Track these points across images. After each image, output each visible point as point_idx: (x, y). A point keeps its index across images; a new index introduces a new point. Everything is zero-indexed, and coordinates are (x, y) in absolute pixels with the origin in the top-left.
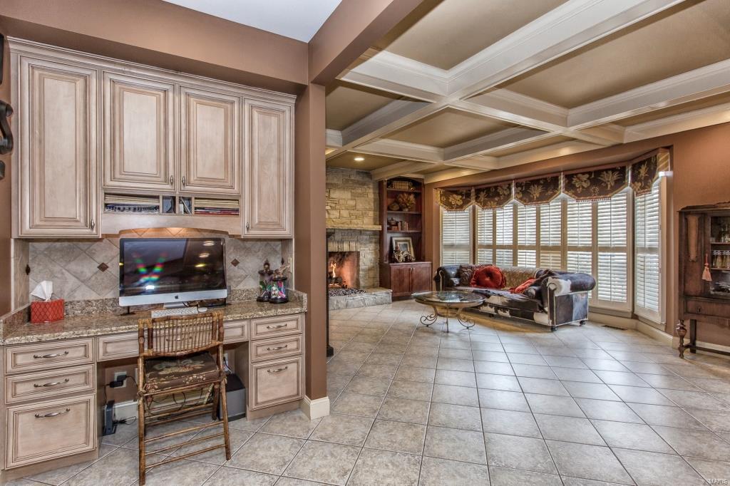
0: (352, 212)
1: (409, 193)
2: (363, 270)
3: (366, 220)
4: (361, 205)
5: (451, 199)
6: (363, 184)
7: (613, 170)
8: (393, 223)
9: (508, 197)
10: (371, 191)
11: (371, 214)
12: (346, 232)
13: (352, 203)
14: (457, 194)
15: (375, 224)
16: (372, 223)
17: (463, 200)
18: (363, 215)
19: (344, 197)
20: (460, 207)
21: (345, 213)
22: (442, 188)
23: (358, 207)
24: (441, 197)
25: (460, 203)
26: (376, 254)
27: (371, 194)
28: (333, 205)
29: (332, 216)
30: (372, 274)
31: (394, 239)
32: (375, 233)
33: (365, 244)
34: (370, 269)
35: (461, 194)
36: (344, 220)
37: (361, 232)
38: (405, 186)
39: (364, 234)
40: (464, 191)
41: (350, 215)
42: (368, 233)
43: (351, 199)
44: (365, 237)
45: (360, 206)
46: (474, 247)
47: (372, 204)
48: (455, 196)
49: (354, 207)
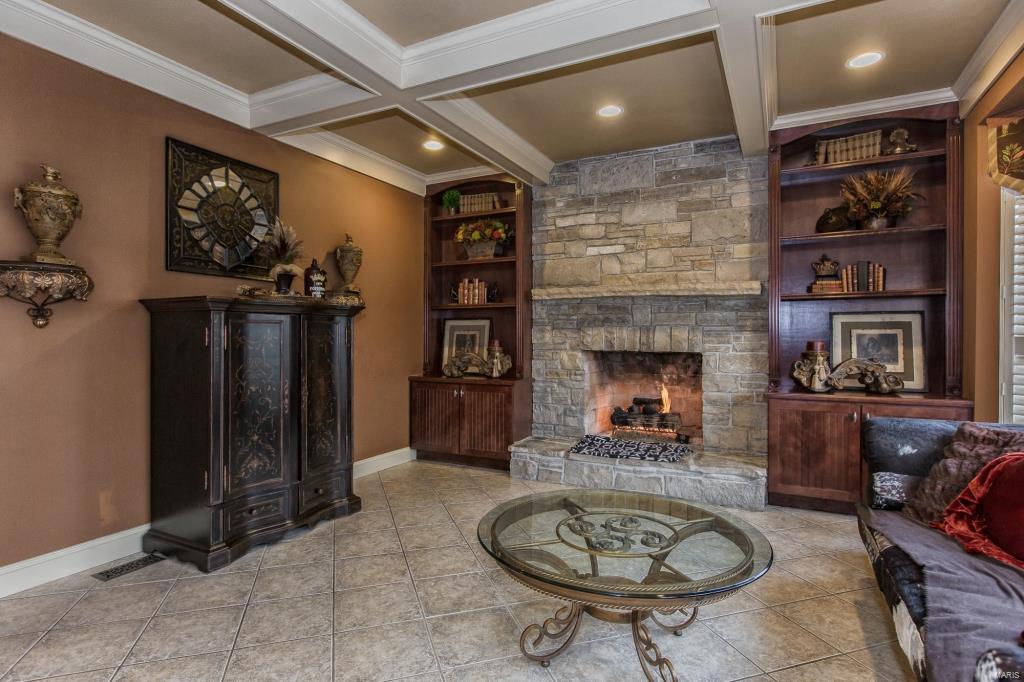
0: (680, 251)
1: (889, 167)
2: (713, 403)
3: (723, 271)
4: (707, 231)
6: (717, 174)
8: (827, 268)
10: (744, 187)
11: (741, 250)
12: (665, 304)
13: (682, 229)
15: (754, 278)
16: (748, 276)
18: (719, 255)
19: (659, 218)
21: (661, 257)
22: (994, 115)
23: (696, 238)
24: (1001, 147)
26: (756, 360)
27: (741, 197)
28: (629, 241)
29: (627, 268)
30: (744, 416)
31: (838, 321)
32: (754, 303)
33: (719, 335)
34: (737, 403)
36: (658, 274)
37: (707, 302)
38: (867, 150)
39: (714, 308)
41: (679, 258)
42: (733, 303)
43: (680, 220)
44: (718, 314)
45: (705, 234)
47: (747, 224)
49: (687, 241)
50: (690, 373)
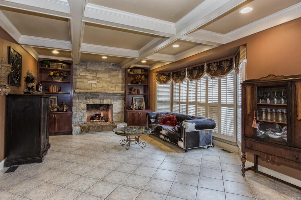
0: (109, 84)
1: (142, 75)
2: (115, 113)
4: (114, 81)
5: (161, 78)
6: (116, 70)
7: (227, 60)
8: (133, 90)
9: (184, 76)
10: (120, 74)
11: (120, 85)
12: (106, 94)
13: (109, 80)
14: (164, 75)
15: (122, 90)
16: (121, 90)
17: (167, 78)
18: (116, 86)
19: (105, 77)
20: (165, 82)
21: (105, 85)
22: (156, 72)
23: (113, 82)
24: (156, 76)
25: (165, 80)
26: (122, 105)
27: (120, 75)
28: (98, 81)
29: (97, 86)
30: (120, 115)
31: (134, 98)
32: (122, 95)
33: (116, 100)
34: (119, 113)
35: (166, 75)
36: (105, 88)
37: (114, 94)
38: (139, 72)
39: (115, 95)
40: (167, 74)
41: (108, 86)
42: (118, 95)
43: (109, 78)
44: (116, 97)
45: (113, 81)
46: (172, 103)
47: (121, 80)
48: (163, 76)
49: (111, 82)
50: (106, 108)
